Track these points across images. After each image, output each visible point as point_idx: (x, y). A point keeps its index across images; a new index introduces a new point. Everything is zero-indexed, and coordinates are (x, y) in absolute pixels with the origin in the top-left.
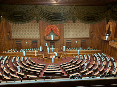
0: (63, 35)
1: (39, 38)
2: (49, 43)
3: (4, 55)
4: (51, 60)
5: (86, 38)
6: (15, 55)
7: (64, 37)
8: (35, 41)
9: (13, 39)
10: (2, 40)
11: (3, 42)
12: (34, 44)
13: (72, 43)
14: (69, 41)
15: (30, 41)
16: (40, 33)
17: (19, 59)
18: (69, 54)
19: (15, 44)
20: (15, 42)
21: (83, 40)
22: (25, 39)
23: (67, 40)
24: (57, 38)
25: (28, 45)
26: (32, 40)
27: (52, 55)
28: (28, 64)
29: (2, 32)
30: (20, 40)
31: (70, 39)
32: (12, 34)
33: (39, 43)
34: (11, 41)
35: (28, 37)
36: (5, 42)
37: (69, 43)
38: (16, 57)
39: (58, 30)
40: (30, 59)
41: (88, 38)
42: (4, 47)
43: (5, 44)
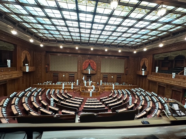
0: (100, 69)
1: (77, 71)
2: (86, 77)
3: (38, 87)
4: (89, 93)
5: (121, 74)
6: (51, 88)
7: (101, 72)
8: (72, 74)
9: (51, 72)
10: (38, 72)
11: (40, 73)
12: (71, 77)
13: (108, 78)
14: (105, 75)
15: (67, 74)
16: (78, 67)
17: (54, 92)
18: (106, 89)
19: (52, 76)
20: (52, 75)
21: (119, 76)
22: (62, 73)
23: (104, 74)
24: (94, 72)
25: (65, 78)
26: (70, 73)
27: (89, 88)
28: (63, 97)
30: (57, 73)
31: (107, 74)
32: (51, 66)
33: (75, 77)
34: (48, 73)
35: (66, 71)
36: (42, 73)
37: (105, 78)
38: (51, 89)
39: (96, 65)
40: (66, 92)
41: (123, 74)
42: (40, 79)
43: (42, 76)
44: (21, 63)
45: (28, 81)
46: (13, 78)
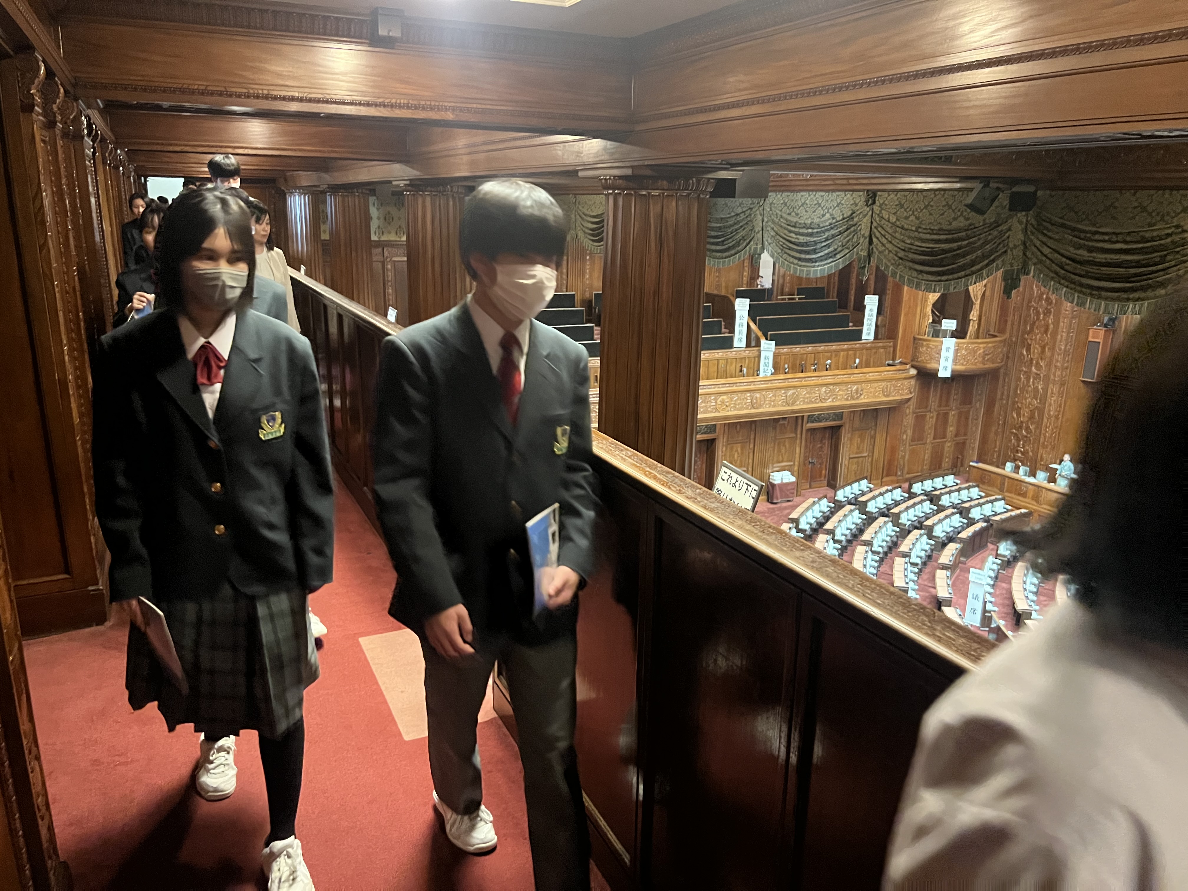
10: (1028, 375)
11: (1036, 389)
29: (1047, 312)
36: (1045, 390)
42: (1027, 429)
43: (1041, 412)
44: (923, 315)
45: (951, 429)
46: (862, 405)
